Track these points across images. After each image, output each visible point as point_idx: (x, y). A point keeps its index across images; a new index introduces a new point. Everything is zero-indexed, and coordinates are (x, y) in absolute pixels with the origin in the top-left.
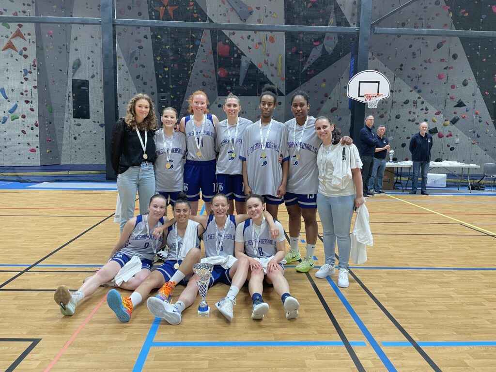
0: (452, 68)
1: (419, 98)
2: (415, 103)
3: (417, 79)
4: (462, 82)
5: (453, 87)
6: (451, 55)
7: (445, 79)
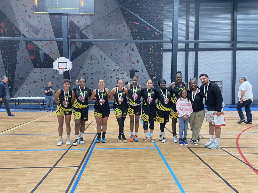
0: (132, 55)
1: (120, 68)
2: (118, 71)
3: (118, 60)
4: (136, 61)
5: (133, 63)
6: (131, 49)
7: (129, 60)
